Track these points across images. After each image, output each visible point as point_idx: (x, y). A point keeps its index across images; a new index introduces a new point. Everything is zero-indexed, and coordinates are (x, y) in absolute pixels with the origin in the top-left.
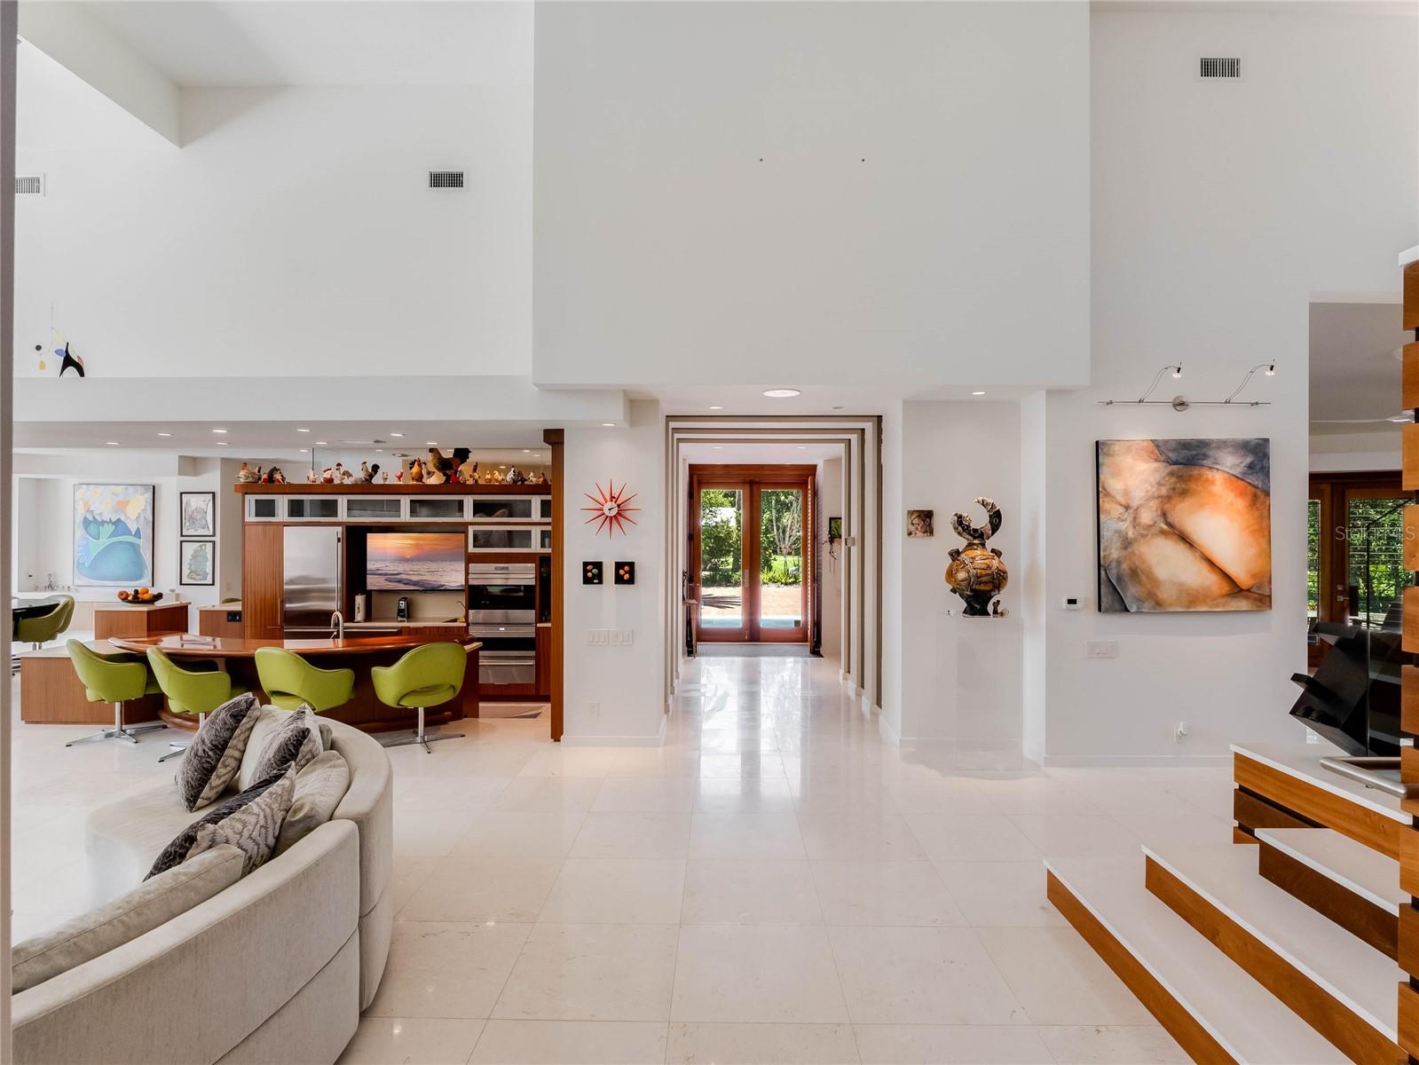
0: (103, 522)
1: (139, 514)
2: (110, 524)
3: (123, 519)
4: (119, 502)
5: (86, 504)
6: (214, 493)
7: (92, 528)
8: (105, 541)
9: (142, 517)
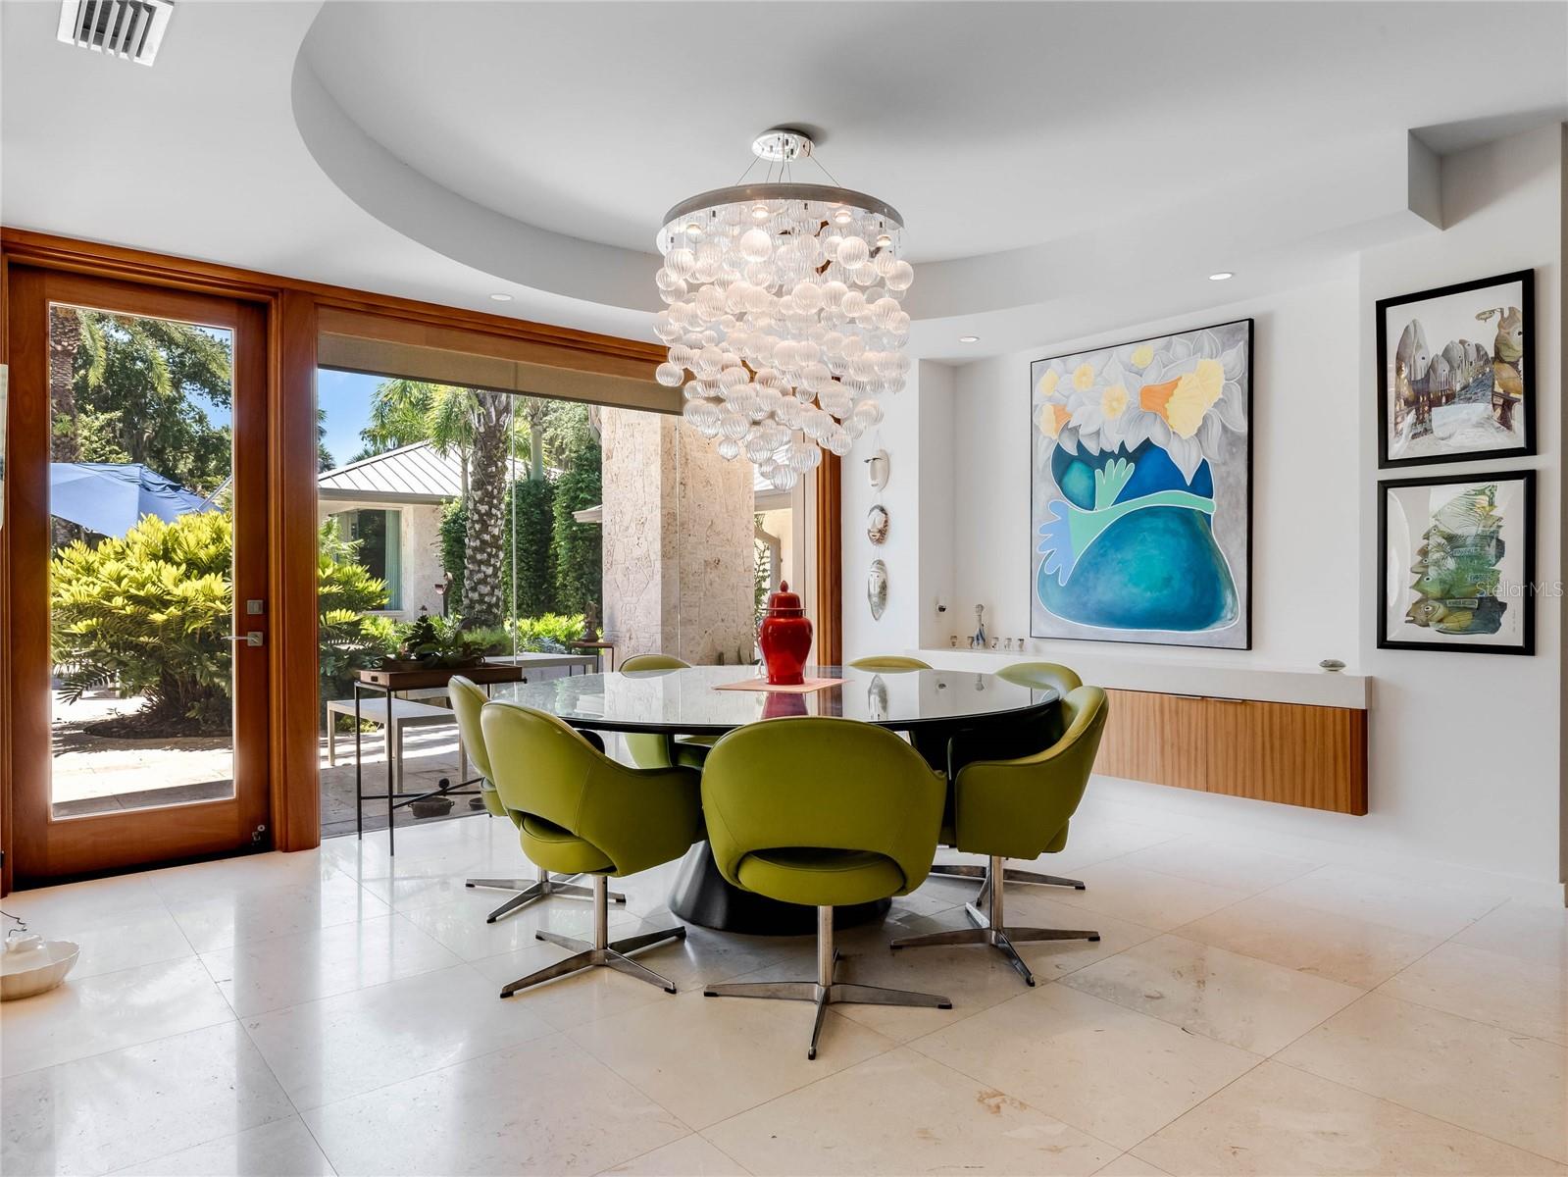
0: (1105, 456)
1: (1205, 419)
2: (1123, 460)
3: (1158, 440)
4: (1147, 393)
5: (1060, 411)
7: (1077, 477)
8: (1108, 511)
9: (1215, 431)
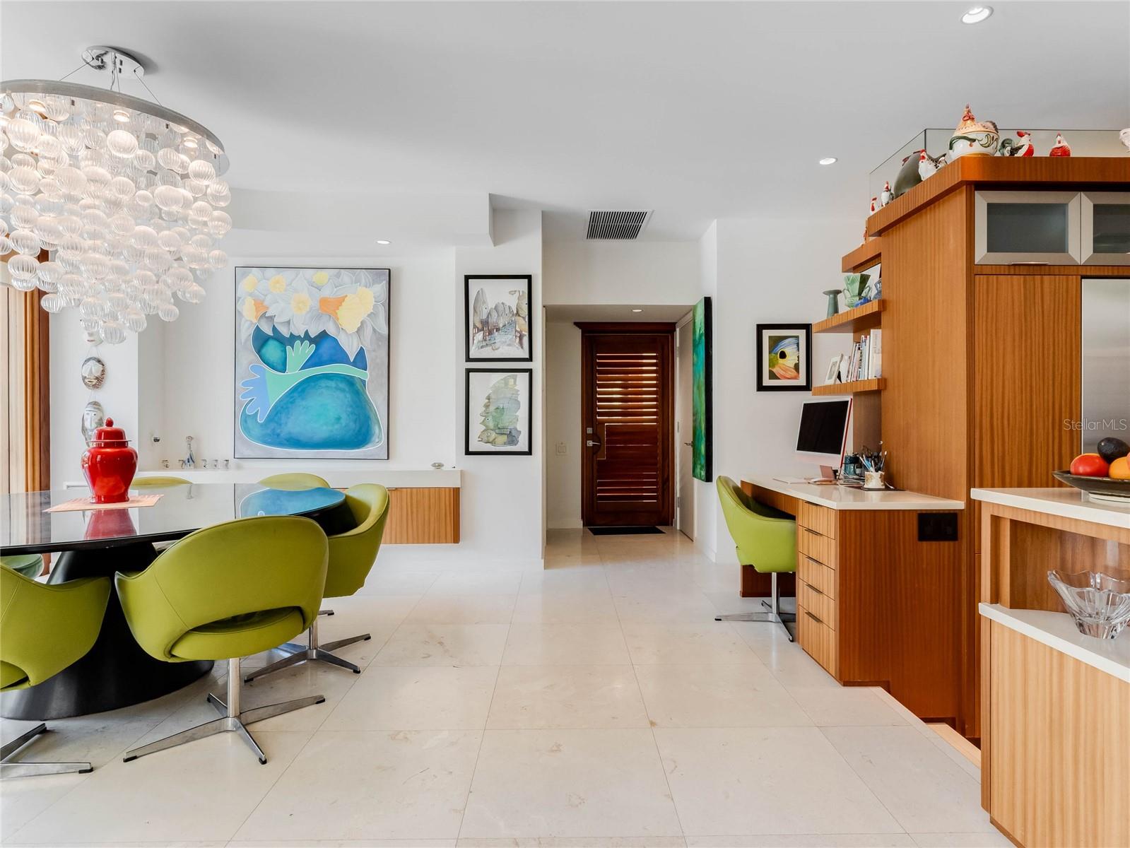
0: (293, 338)
1: (362, 323)
2: (307, 342)
3: (331, 331)
4: (323, 302)
5: (259, 304)
6: (529, 277)
7: (272, 350)
8: (295, 374)
9: (368, 332)
